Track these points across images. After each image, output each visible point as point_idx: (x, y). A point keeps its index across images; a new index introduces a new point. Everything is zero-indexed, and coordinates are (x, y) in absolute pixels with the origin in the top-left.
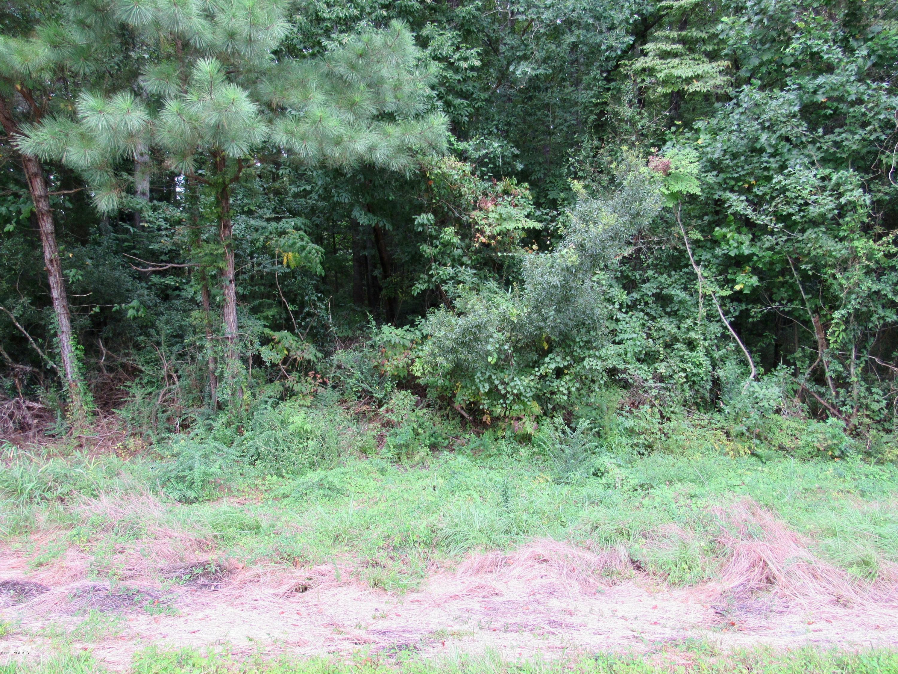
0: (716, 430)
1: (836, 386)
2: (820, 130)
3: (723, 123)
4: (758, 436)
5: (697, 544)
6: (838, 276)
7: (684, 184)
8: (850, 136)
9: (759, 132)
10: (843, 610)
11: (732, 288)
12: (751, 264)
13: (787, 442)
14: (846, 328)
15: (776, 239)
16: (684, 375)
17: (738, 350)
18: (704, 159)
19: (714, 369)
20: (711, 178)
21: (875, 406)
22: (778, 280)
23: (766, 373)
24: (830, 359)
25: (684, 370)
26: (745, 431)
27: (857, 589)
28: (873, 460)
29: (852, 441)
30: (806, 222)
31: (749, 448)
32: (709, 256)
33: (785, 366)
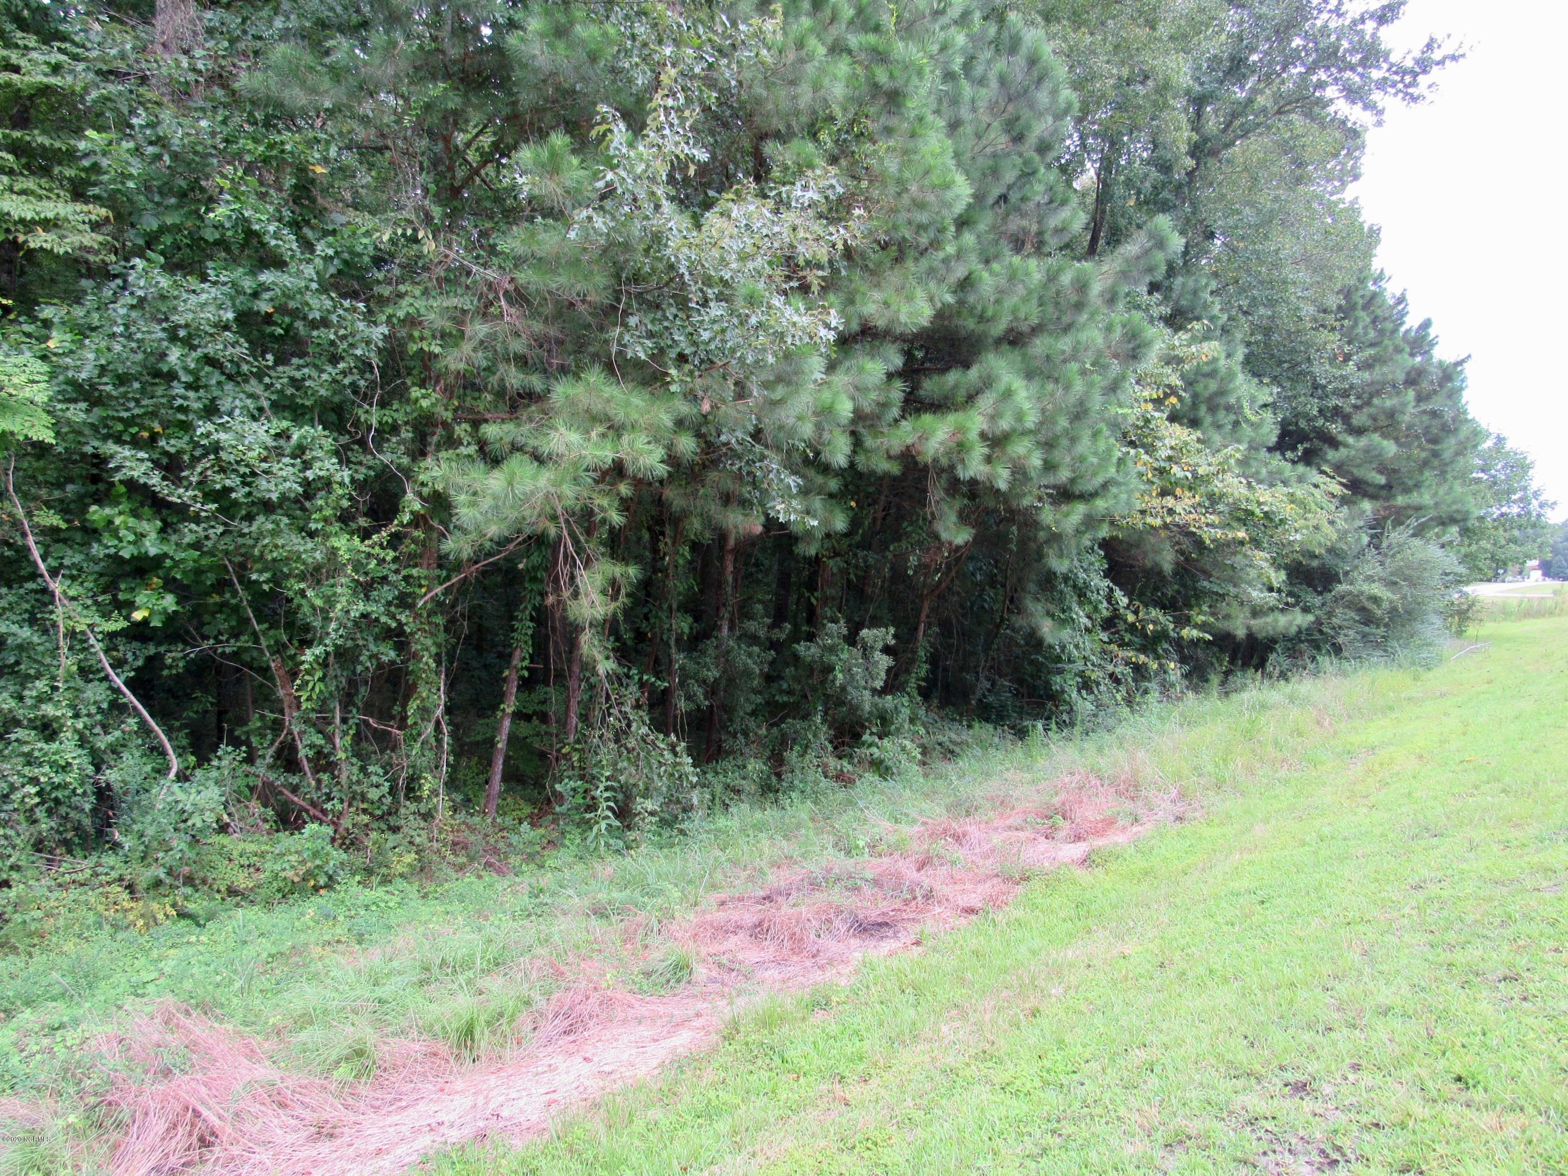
0: (109, 883)
1: (317, 770)
2: (269, 357)
3: (95, 320)
4: (189, 881)
5: (61, 1123)
6: (310, 593)
7: (18, 419)
8: (315, 374)
9: (165, 344)
10: (328, 1144)
11: (128, 618)
12: (161, 572)
13: (242, 881)
14: (325, 676)
15: (205, 530)
16: (34, 790)
17: (144, 729)
18: (61, 378)
19: (98, 769)
20: (77, 413)
21: (374, 794)
22: (211, 601)
23: (199, 765)
24: (303, 727)
25: (34, 781)
26: (162, 876)
27: (350, 1101)
28: (375, 880)
29: (344, 856)
30: (253, 503)
31: (174, 905)
32: (78, 558)
33: (230, 749)
